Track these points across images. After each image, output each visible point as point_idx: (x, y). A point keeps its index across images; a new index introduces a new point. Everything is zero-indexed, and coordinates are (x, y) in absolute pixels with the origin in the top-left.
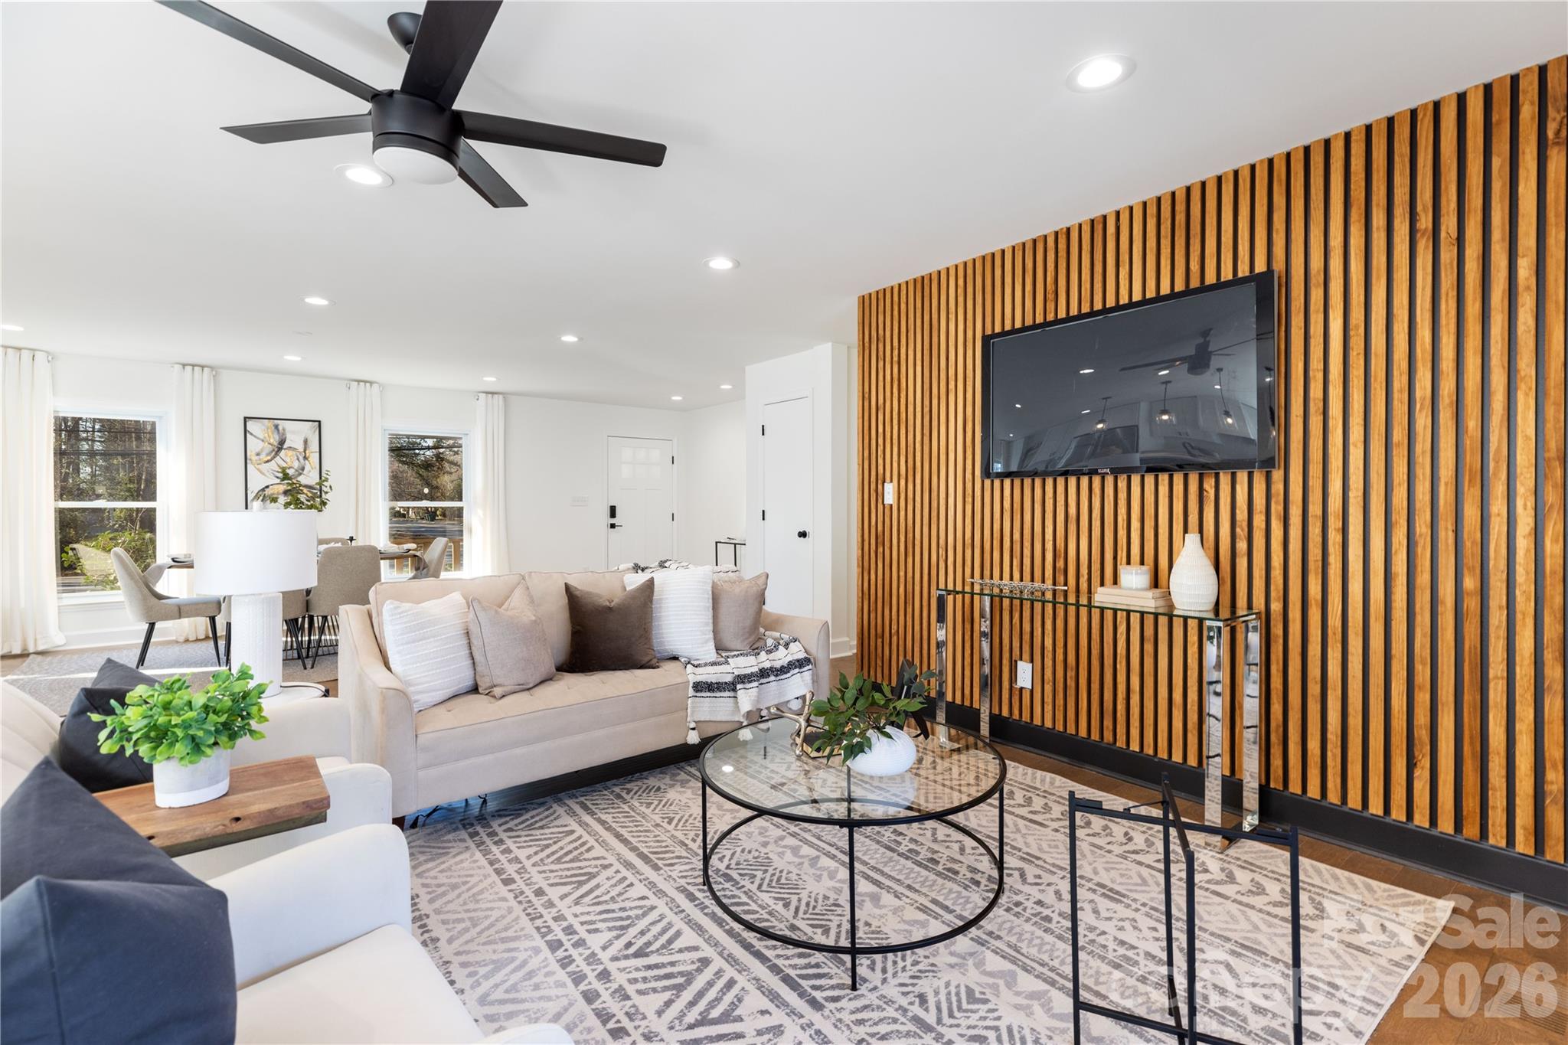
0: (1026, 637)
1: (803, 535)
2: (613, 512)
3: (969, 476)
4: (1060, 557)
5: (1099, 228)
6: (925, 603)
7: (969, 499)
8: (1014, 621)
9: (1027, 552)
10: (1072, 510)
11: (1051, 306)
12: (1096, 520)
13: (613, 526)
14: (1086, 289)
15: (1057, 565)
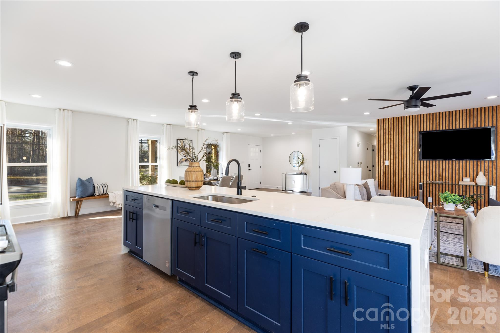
0: (431, 192)
1: (335, 172)
2: (249, 165)
3: (413, 159)
4: (440, 176)
5: (451, 114)
6: (400, 186)
7: (414, 165)
8: (427, 189)
9: (431, 175)
10: (444, 167)
11: (438, 127)
12: (450, 169)
13: (249, 170)
14: (447, 125)
15: (440, 178)
